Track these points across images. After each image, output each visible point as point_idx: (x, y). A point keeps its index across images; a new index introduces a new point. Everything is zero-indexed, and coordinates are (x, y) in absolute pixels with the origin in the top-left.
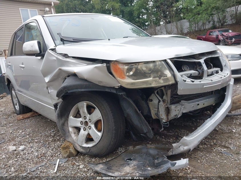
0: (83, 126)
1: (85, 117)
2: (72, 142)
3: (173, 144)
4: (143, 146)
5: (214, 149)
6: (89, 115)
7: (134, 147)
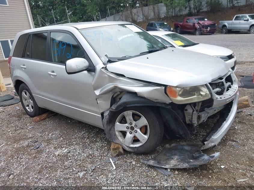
0: (129, 130)
1: (131, 124)
2: (120, 144)
3: (205, 142)
4: (177, 144)
5: (227, 143)
6: (134, 122)
7: (170, 145)
